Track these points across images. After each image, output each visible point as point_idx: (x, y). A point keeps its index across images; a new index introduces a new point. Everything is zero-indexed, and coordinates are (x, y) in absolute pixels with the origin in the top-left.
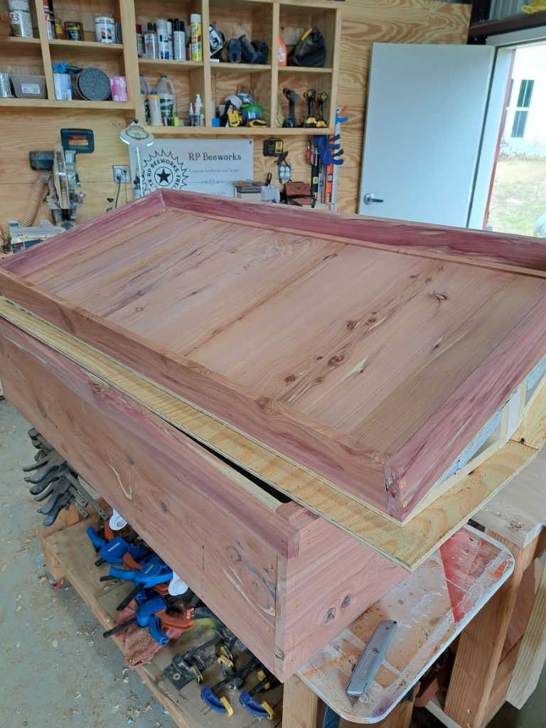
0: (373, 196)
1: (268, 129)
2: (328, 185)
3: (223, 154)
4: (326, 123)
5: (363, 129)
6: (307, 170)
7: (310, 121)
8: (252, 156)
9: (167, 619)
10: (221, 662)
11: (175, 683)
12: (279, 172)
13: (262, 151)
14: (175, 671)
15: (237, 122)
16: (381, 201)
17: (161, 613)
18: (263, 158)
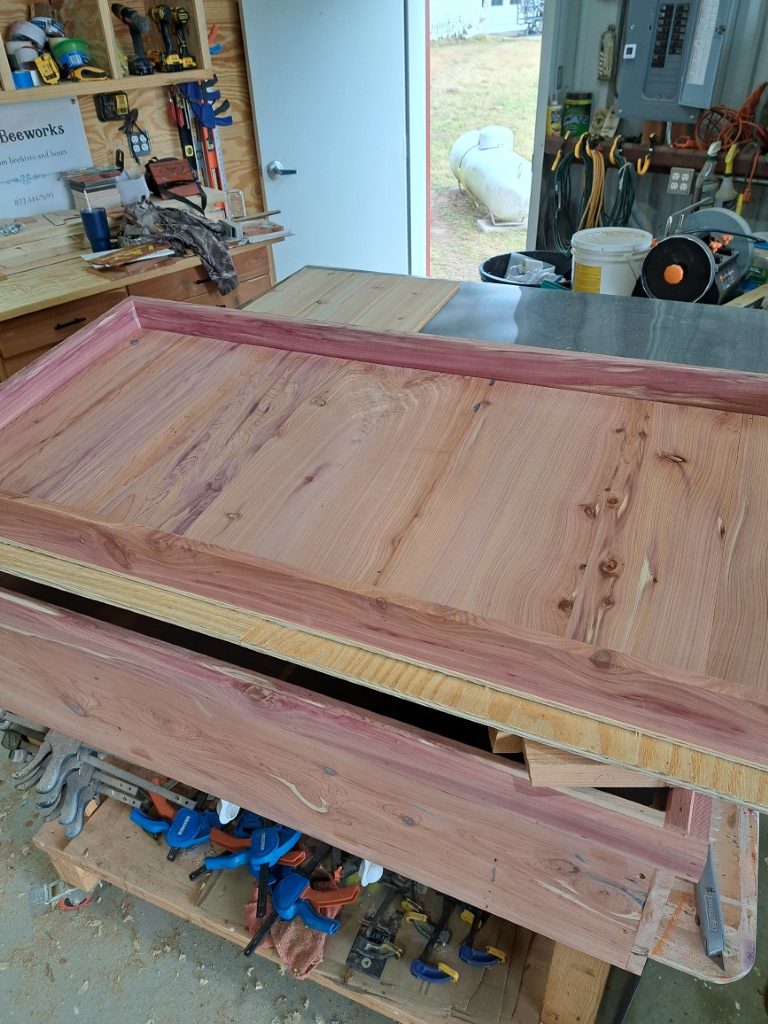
0: (279, 165)
1: (109, 81)
2: (210, 155)
3: (32, 128)
4: (194, 60)
5: (242, 59)
6: (172, 135)
7: (171, 60)
8: (80, 124)
9: (320, 899)
10: (412, 920)
11: (368, 972)
12: (132, 145)
13: (95, 114)
14: (361, 957)
15: (54, 75)
16: (294, 172)
17: (306, 892)
18: (100, 126)
